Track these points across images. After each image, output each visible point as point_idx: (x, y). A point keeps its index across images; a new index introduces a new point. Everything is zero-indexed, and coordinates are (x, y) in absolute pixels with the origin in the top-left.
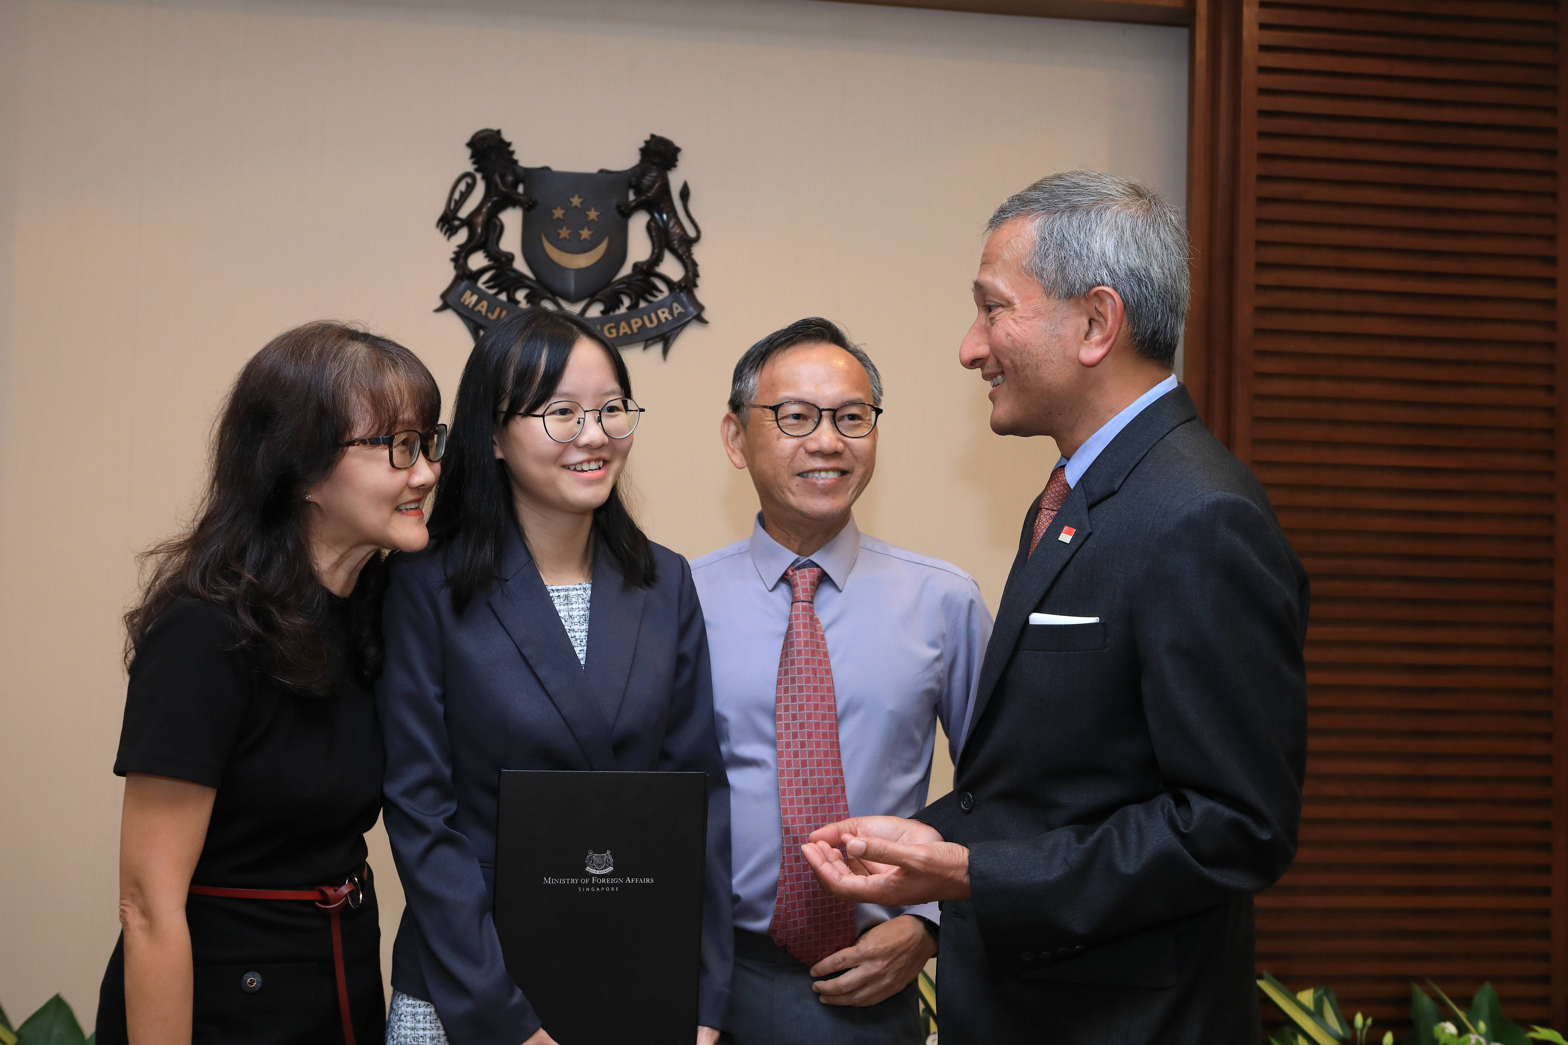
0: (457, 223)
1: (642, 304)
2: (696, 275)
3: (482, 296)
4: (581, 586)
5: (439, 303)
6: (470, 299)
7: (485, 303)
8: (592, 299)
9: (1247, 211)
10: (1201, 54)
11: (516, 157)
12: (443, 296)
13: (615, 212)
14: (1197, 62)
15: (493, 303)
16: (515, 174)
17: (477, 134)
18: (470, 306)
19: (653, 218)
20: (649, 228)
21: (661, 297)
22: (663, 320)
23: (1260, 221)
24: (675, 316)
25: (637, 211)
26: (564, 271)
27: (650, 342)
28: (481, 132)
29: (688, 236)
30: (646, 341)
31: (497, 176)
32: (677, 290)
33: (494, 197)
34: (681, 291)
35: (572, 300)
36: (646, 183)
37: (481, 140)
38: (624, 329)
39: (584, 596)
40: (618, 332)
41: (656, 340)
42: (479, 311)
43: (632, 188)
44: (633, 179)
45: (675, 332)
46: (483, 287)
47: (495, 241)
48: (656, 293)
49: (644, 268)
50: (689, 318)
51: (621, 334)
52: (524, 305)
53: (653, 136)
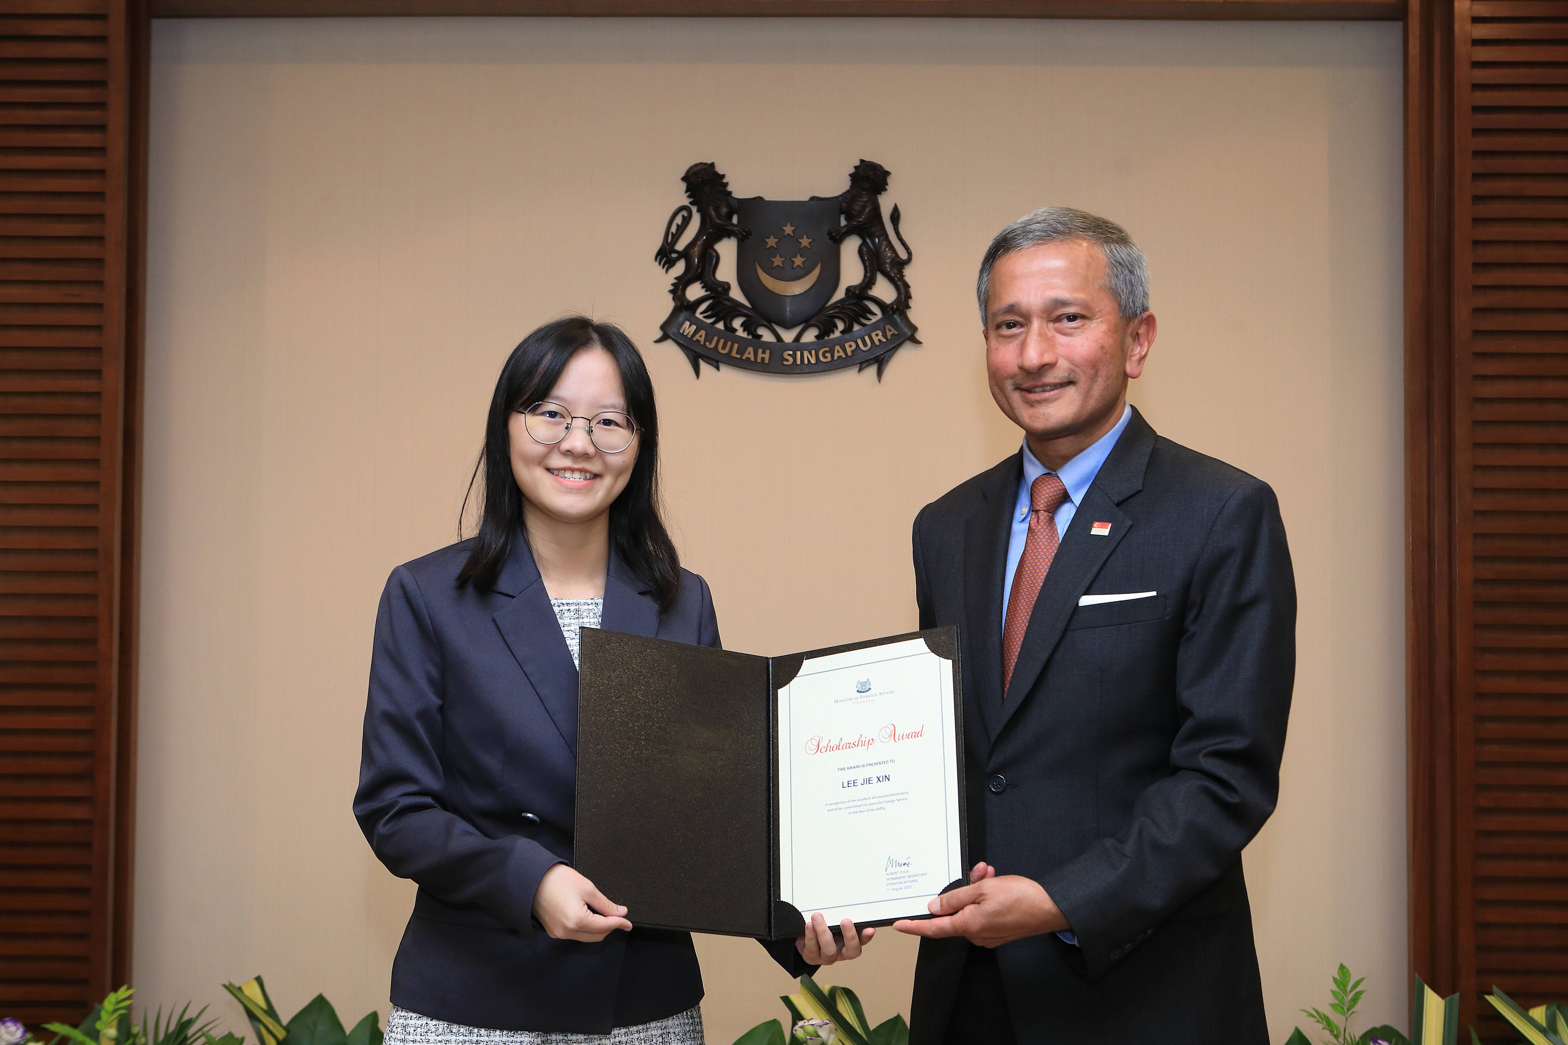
0: (674, 255)
1: (856, 327)
2: (909, 296)
3: (700, 326)
4: (592, 601)
5: (659, 334)
6: (688, 329)
7: (703, 333)
8: (807, 323)
9: (1464, 210)
10: (1415, 49)
11: (729, 189)
12: (663, 327)
13: (827, 238)
14: (1410, 60)
15: (711, 331)
16: (729, 206)
17: (691, 168)
18: (689, 336)
19: (864, 243)
20: (860, 252)
21: (874, 319)
22: (877, 343)
23: (1476, 220)
24: (889, 337)
25: (848, 236)
26: (779, 298)
27: (865, 365)
28: (696, 165)
29: (900, 258)
30: (861, 363)
31: (711, 208)
32: (891, 313)
33: (709, 229)
34: (894, 313)
35: (788, 326)
36: (857, 208)
37: (695, 173)
38: (838, 353)
39: (596, 611)
40: (832, 356)
41: (871, 362)
42: (698, 341)
43: (843, 214)
44: (844, 205)
45: (888, 354)
46: (701, 317)
47: (711, 272)
48: (870, 316)
49: (857, 292)
50: (904, 339)
51: (836, 358)
52: (741, 333)
53: (862, 161)
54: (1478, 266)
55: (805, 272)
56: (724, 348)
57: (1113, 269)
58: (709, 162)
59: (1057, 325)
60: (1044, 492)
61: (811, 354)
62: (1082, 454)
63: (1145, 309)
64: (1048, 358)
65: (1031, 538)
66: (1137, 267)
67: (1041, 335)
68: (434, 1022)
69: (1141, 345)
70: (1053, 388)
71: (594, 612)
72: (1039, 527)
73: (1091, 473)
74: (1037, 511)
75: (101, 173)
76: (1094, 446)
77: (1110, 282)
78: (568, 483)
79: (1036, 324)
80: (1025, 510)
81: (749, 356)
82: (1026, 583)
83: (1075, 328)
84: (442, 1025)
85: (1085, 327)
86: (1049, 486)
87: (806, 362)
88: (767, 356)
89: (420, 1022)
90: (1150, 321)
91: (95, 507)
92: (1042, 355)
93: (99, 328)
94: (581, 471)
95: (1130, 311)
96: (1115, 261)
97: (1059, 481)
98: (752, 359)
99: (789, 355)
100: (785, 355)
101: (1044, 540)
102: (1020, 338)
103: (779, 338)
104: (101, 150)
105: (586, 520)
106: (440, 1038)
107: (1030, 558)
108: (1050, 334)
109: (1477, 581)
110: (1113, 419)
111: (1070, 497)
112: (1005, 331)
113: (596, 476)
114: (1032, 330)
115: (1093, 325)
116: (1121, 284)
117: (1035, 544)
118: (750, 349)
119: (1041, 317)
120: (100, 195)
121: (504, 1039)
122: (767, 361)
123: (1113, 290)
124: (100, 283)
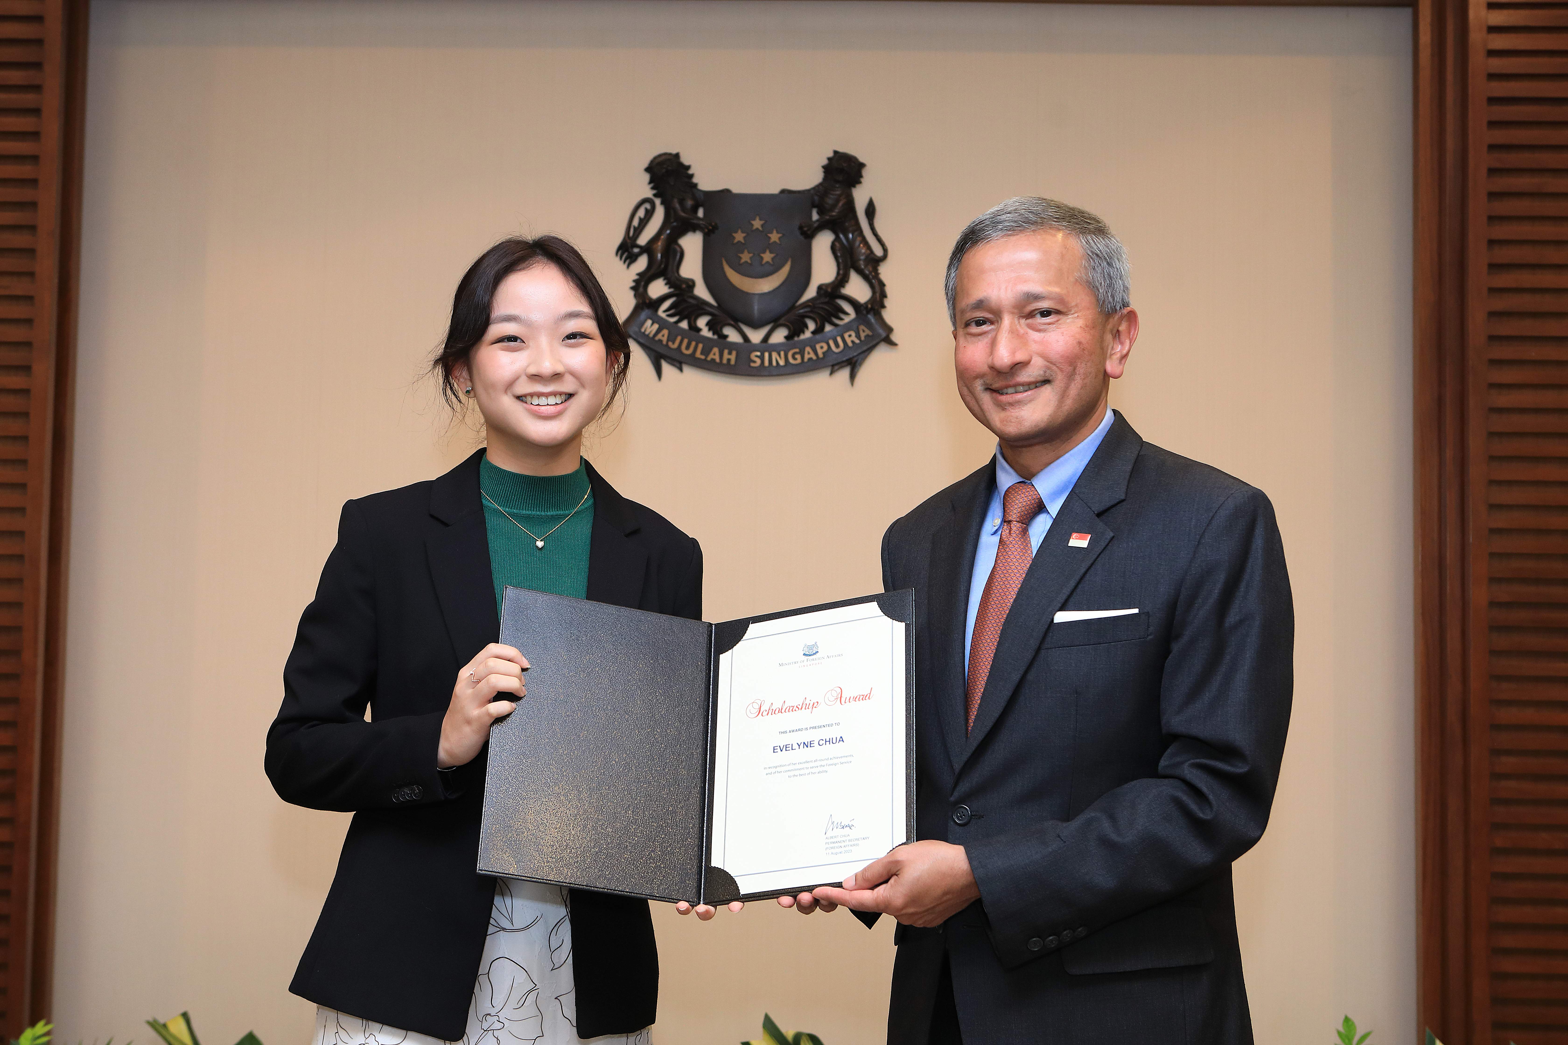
0: (636, 250)
1: (828, 328)
2: (884, 295)
3: (663, 324)
6: (650, 327)
7: (665, 332)
8: (775, 323)
9: (1478, 208)
10: (1426, 37)
11: (695, 180)
13: (798, 233)
14: (1421, 48)
15: (674, 331)
16: (694, 198)
17: (655, 158)
18: (651, 335)
19: (837, 238)
20: (833, 248)
21: (847, 319)
22: (850, 344)
23: (1491, 218)
24: (863, 338)
25: (821, 231)
26: (746, 296)
27: (836, 367)
28: (660, 156)
29: (875, 255)
30: (833, 366)
31: (676, 200)
32: (865, 312)
33: (673, 223)
34: (868, 312)
35: (756, 326)
36: (829, 201)
37: (661, 164)
38: (809, 354)
40: (803, 358)
41: (843, 364)
42: (660, 341)
43: (815, 207)
44: (816, 198)
45: (862, 356)
46: (663, 315)
47: (675, 268)
48: (842, 316)
49: (829, 290)
50: (877, 341)
51: (806, 360)
52: (706, 333)
53: (836, 152)
54: (1494, 267)
55: (774, 269)
56: (688, 348)
57: (1090, 260)
58: (674, 152)
59: (1029, 321)
60: (1017, 502)
61: (779, 355)
62: (1058, 461)
63: (1125, 305)
64: (1020, 357)
65: (1003, 550)
66: (1116, 260)
67: (1013, 331)
69: (1122, 343)
70: (1026, 388)
72: (1011, 539)
73: (1069, 482)
74: (1009, 522)
75: (34, 159)
76: (1072, 452)
77: (1087, 274)
79: (1007, 320)
80: (998, 521)
81: (714, 357)
82: (995, 599)
83: (1049, 324)
85: (1060, 322)
86: (1023, 495)
87: (774, 363)
88: (733, 357)
90: (1132, 317)
91: (22, 510)
92: (1013, 353)
93: (29, 322)
95: (1109, 306)
96: (1092, 252)
97: (1033, 489)
98: (718, 360)
99: (757, 356)
100: (753, 357)
101: (1015, 553)
102: (990, 336)
103: (746, 339)
104: (35, 135)
107: (1000, 572)
108: (1022, 331)
109: (1493, 604)
110: (1091, 422)
111: (1045, 507)
112: (974, 329)
114: (1002, 326)
115: (1068, 321)
116: (1098, 277)
117: (1007, 557)
118: (716, 350)
119: (1013, 313)
120: (33, 182)
122: (733, 362)
123: (1090, 283)
124: (31, 274)
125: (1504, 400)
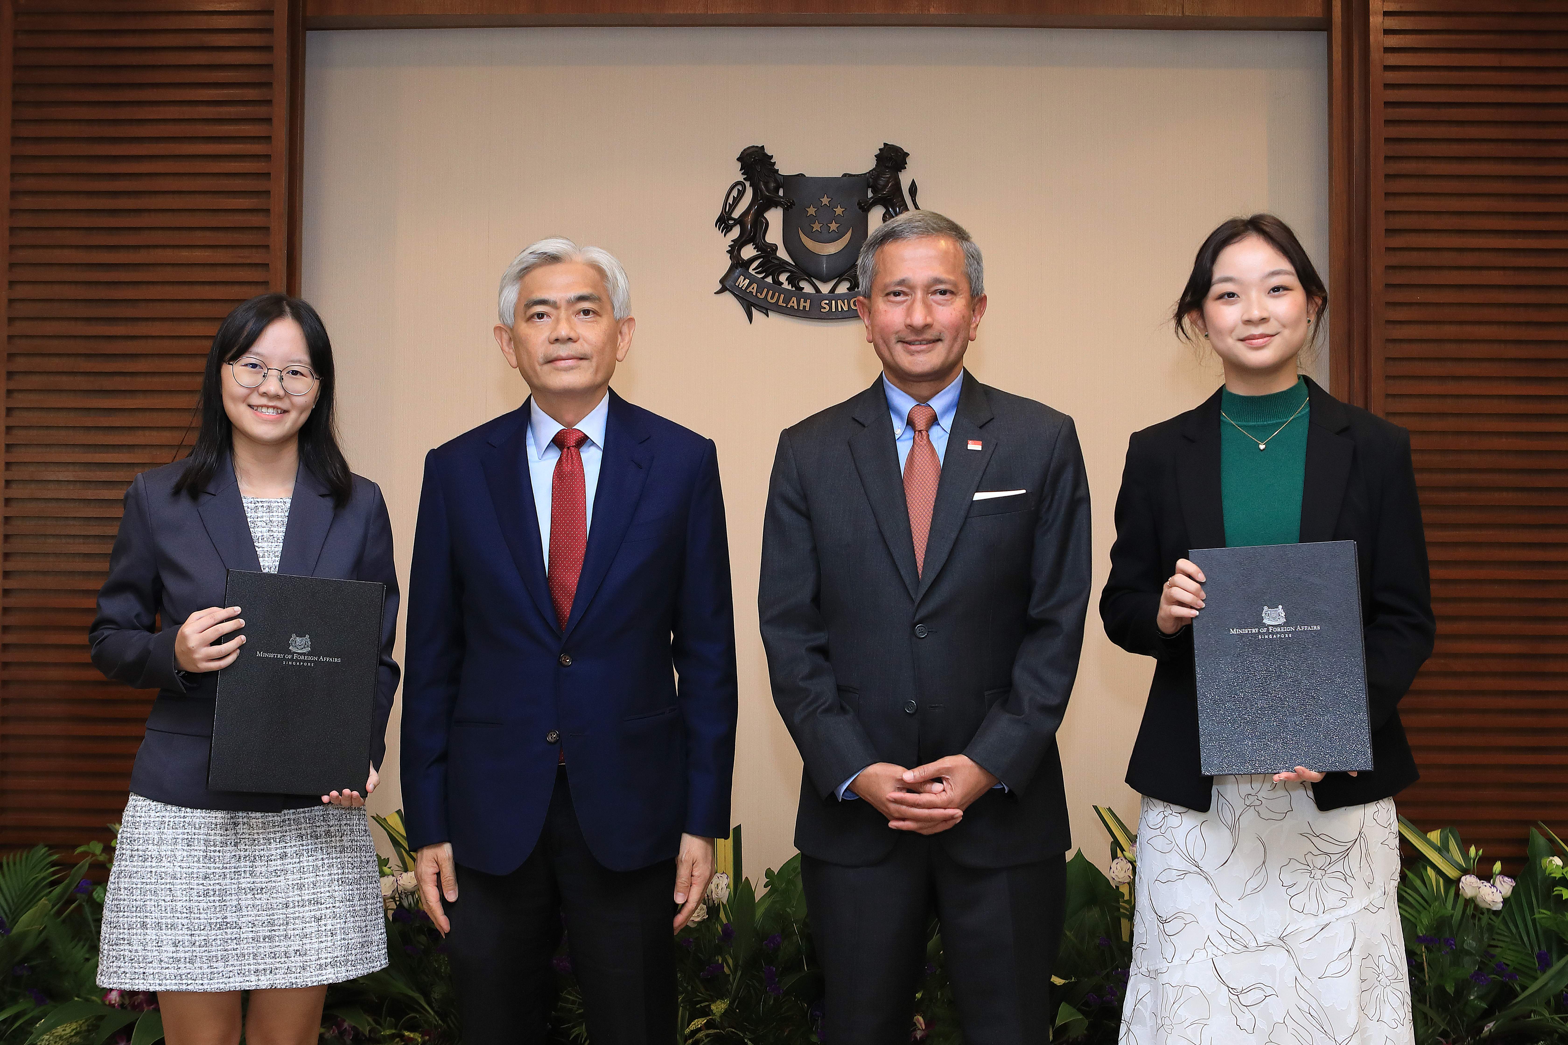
0: (731, 222)
3: (753, 280)
4: (281, 500)
5: (719, 287)
6: (743, 282)
7: (755, 285)
8: (840, 277)
9: (1378, 186)
10: (1338, 55)
11: (776, 167)
12: (722, 281)
13: (857, 208)
14: (1334, 64)
15: (761, 285)
16: (776, 181)
17: (745, 150)
18: (743, 288)
19: (887, 212)
20: (884, 216)
23: (1387, 194)
25: (874, 206)
26: (817, 257)
28: (749, 148)
31: (761, 183)
33: (760, 200)
35: (825, 280)
36: (881, 182)
37: (750, 155)
39: (283, 508)
42: (751, 292)
43: (870, 188)
44: (871, 180)
46: (753, 273)
47: (762, 235)
52: (786, 286)
53: (885, 144)
54: (1390, 232)
55: (839, 236)
56: (772, 298)
57: (968, 259)
58: (760, 145)
61: (844, 303)
64: (929, 321)
67: (924, 303)
68: (155, 803)
69: (976, 317)
71: (282, 508)
75: (267, 157)
77: (967, 269)
78: (263, 416)
79: (919, 295)
81: (793, 305)
83: (946, 300)
84: (160, 806)
85: (953, 300)
87: (840, 310)
88: (808, 305)
89: (145, 803)
92: (925, 317)
94: (274, 407)
95: (975, 292)
96: (969, 254)
98: (796, 307)
99: (826, 304)
100: (823, 304)
102: (905, 304)
103: (818, 290)
104: (268, 139)
105: (280, 443)
106: (158, 814)
108: (929, 303)
112: (893, 298)
113: (285, 412)
114: (917, 298)
115: (958, 299)
116: (973, 271)
118: (794, 299)
119: (923, 290)
120: (267, 175)
121: (203, 815)
122: (808, 309)
123: (968, 275)
124: (267, 247)
125: (1398, 332)
